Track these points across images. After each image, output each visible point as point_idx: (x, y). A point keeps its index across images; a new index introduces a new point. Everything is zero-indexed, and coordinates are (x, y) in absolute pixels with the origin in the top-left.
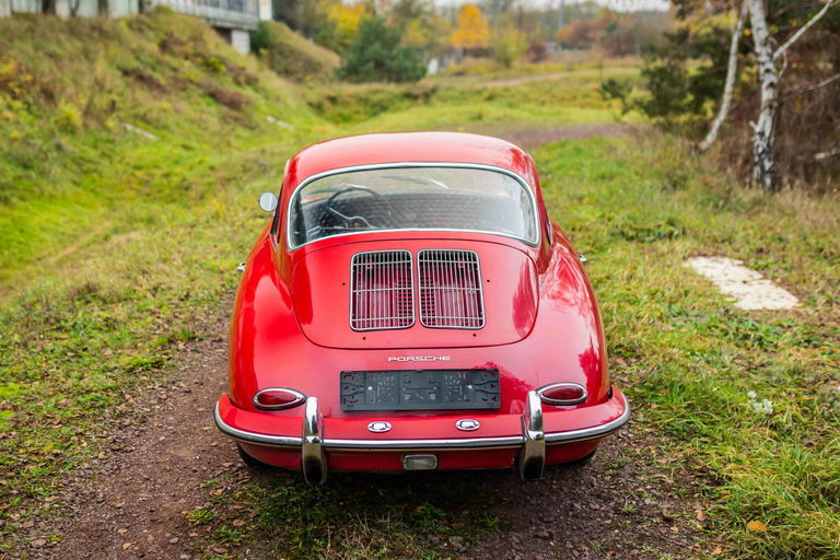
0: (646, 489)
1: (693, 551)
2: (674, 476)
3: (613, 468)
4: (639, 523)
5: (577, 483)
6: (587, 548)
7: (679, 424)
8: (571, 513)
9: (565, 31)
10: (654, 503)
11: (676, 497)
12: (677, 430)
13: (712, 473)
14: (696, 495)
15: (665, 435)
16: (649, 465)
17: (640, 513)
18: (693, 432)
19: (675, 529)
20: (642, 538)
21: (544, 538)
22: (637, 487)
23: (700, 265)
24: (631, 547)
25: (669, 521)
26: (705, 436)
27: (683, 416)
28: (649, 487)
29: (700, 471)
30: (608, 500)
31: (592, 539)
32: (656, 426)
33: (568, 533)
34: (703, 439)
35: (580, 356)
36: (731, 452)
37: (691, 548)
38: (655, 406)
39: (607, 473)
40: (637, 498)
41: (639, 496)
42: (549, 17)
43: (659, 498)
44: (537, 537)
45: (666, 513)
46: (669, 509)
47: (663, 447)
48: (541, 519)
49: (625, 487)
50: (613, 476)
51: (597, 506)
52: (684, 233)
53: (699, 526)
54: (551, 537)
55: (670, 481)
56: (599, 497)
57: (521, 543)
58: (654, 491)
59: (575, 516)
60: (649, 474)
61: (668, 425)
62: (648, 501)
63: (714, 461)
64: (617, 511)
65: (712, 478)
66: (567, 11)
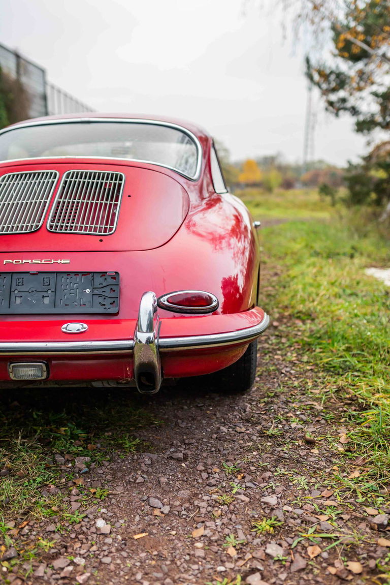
0: (295, 415)
1: (330, 474)
2: (325, 403)
3: (269, 397)
4: (279, 445)
5: (232, 409)
6: (218, 471)
7: (337, 361)
8: (215, 436)
9: (305, 176)
10: (299, 426)
11: (323, 421)
12: (334, 367)
13: (360, 401)
14: (343, 420)
15: (323, 371)
16: (303, 394)
17: (283, 436)
18: (347, 368)
19: (315, 451)
20: (280, 460)
21: (179, 460)
22: (287, 413)
23: (372, 272)
24: (265, 469)
25: (310, 443)
26: (359, 371)
27: (341, 357)
28: (298, 413)
29: (350, 399)
30: (255, 424)
31: (227, 461)
32: (317, 365)
33: (205, 455)
34: (356, 374)
36: (380, 383)
37: (328, 470)
38: (318, 350)
39: (262, 400)
40: (284, 422)
41: (287, 420)
42: (297, 169)
43: (306, 422)
44: (171, 458)
45: (308, 436)
46: (313, 432)
47: (319, 381)
48: (183, 442)
49: (275, 413)
50: (267, 403)
51: (243, 429)
53: (341, 449)
54: (185, 458)
55: (319, 407)
56: (248, 421)
57: (152, 465)
58: (302, 416)
59: (219, 439)
60: (301, 402)
61: (327, 363)
62: (293, 425)
63: (363, 390)
64: (261, 434)
65: (360, 405)
66: (308, 166)
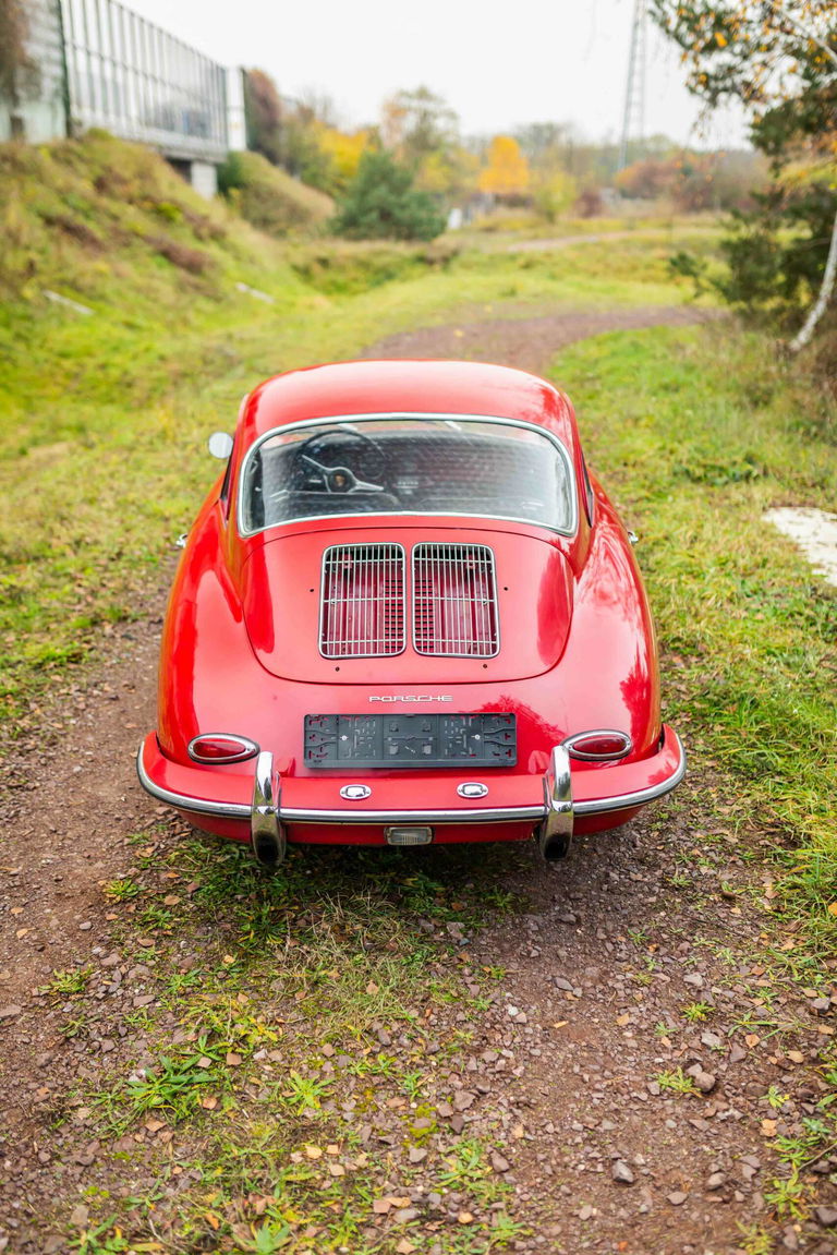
0: (702, 852)
1: (759, 944)
2: (739, 832)
3: (661, 820)
4: (691, 901)
5: (615, 841)
6: (624, 940)
7: (748, 756)
8: (605, 887)
9: (625, 174)
10: (712, 872)
11: (740, 863)
12: (746, 765)
13: (787, 829)
14: (765, 861)
15: (730, 771)
16: (708, 815)
17: (692, 887)
18: (765, 769)
19: (736, 911)
20: (695, 924)
21: (570, 923)
22: (692, 848)
23: (785, 521)
24: (680, 939)
25: (729, 899)
26: (780, 774)
27: (753, 745)
28: (706, 848)
29: (773, 825)
30: (654, 866)
31: (631, 926)
32: (719, 758)
33: (600, 916)
34: (777, 779)
35: (622, 683)
36: (811, 798)
37: (756, 939)
38: (718, 728)
39: (654, 826)
40: (691, 865)
41: (694, 862)
42: (606, 155)
43: (719, 865)
44: (561, 921)
45: (726, 890)
46: (730, 881)
47: (726, 789)
48: (567, 895)
49: (675, 849)
50: (662, 832)
51: (639, 877)
52: (765, 473)
53: (768, 907)
54: (578, 922)
55: (733, 839)
56: (642, 862)
57: (539, 932)
58: (712, 854)
59: (611, 891)
60: (707, 829)
61: (734, 757)
62: (704, 870)
63: (789, 812)
64: (664, 883)
65: (786, 835)
66: (631, 150)
